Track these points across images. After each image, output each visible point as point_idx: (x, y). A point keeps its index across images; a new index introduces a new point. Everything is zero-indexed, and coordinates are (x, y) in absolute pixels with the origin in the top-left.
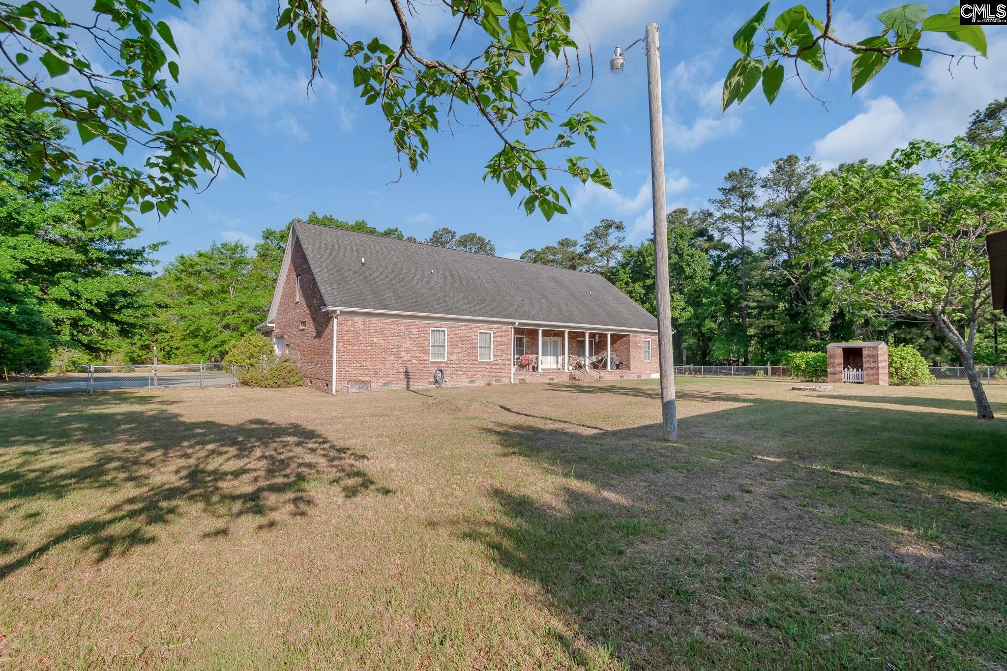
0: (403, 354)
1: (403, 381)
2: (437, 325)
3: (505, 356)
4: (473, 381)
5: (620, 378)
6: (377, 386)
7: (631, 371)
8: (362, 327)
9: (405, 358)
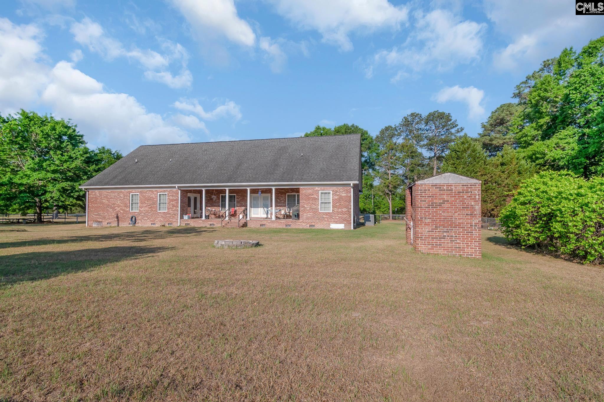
0: (116, 208)
1: (117, 222)
2: (133, 192)
3: (175, 208)
4: (154, 224)
5: (285, 226)
6: (105, 224)
7: (301, 221)
8: (98, 195)
9: (117, 210)
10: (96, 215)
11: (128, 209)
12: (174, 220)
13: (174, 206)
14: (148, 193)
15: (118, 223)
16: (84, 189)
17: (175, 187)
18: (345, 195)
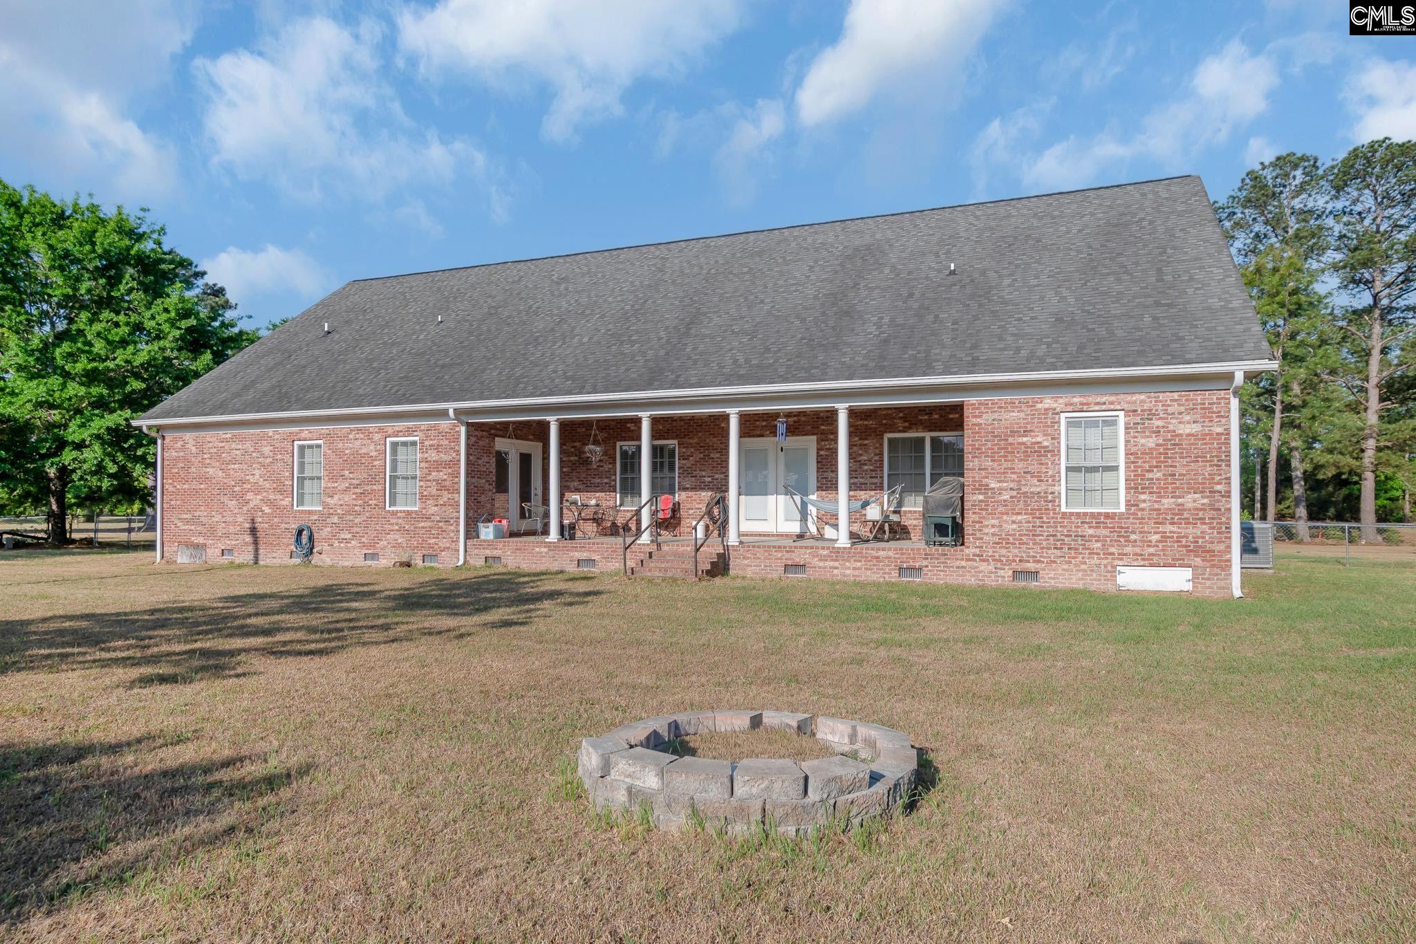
0: (250, 496)
1: (251, 548)
2: (304, 434)
3: (446, 496)
4: (374, 556)
5: (895, 574)
6: (213, 555)
7: (969, 551)
8: (194, 450)
9: (252, 504)
10: (187, 522)
11: (287, 502)
12: (444, 543)
13: (442, 487)
14: (355, 440)
15: (257, 550)
16: (150, 428)
17: (443, 414)
18: (1195, 428)
